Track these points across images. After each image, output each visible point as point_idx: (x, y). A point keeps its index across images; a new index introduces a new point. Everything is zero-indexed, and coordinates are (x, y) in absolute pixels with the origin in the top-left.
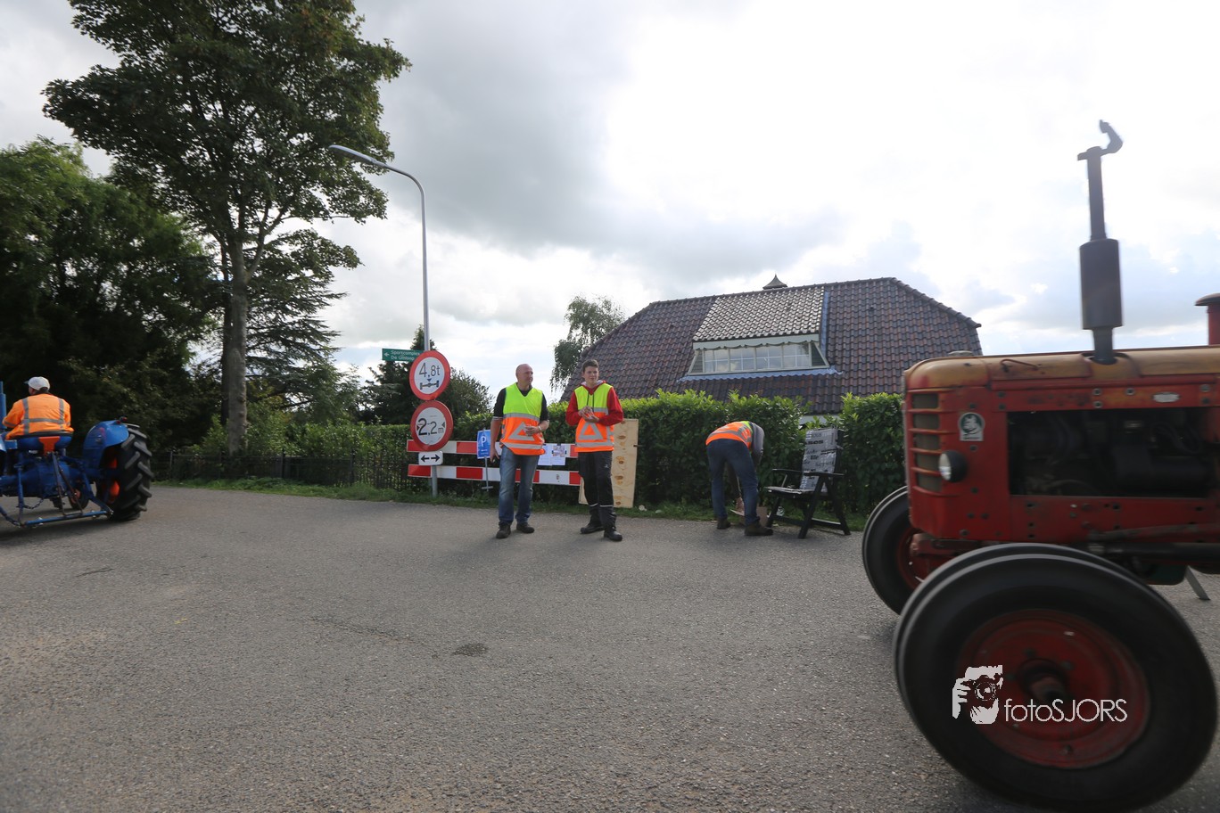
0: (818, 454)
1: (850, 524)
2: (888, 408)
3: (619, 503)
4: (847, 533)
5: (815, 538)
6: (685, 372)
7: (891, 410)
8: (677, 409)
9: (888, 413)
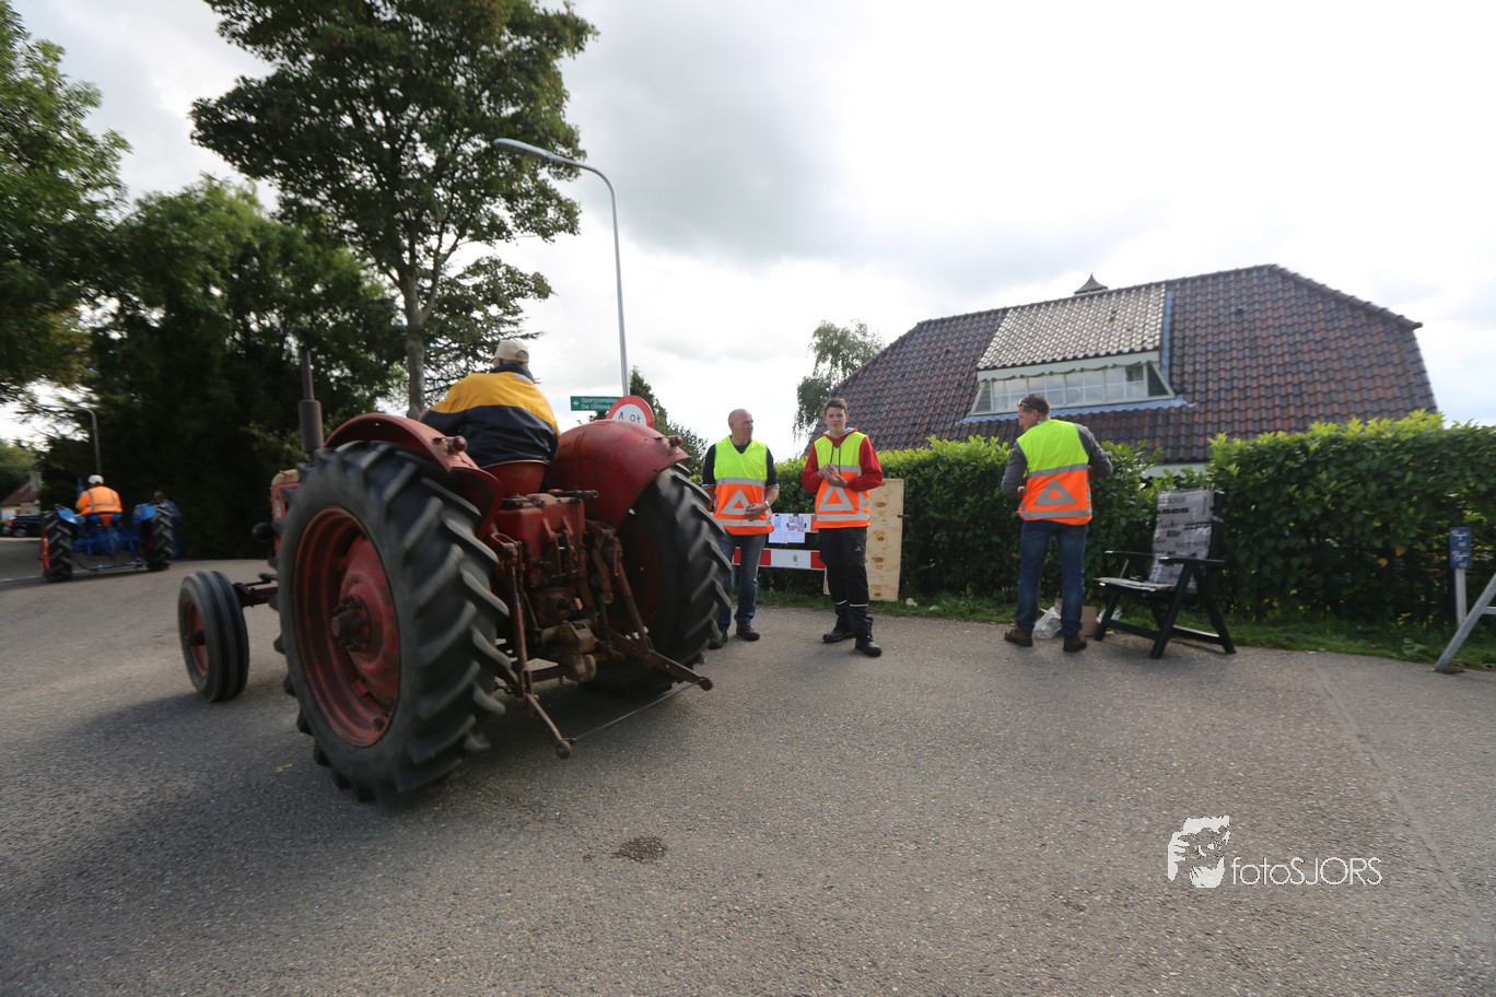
0: (1180, 528)
1: (1233, 635)
2: (1290, 455)
3: (878, 595)
4: (1229, 650)
5: (1178, 657)
6: (967, 411)
7: (1295, 458)
8: (959, 463)
9: (1290, 464)
